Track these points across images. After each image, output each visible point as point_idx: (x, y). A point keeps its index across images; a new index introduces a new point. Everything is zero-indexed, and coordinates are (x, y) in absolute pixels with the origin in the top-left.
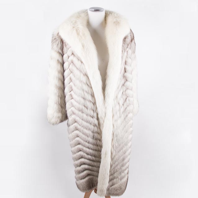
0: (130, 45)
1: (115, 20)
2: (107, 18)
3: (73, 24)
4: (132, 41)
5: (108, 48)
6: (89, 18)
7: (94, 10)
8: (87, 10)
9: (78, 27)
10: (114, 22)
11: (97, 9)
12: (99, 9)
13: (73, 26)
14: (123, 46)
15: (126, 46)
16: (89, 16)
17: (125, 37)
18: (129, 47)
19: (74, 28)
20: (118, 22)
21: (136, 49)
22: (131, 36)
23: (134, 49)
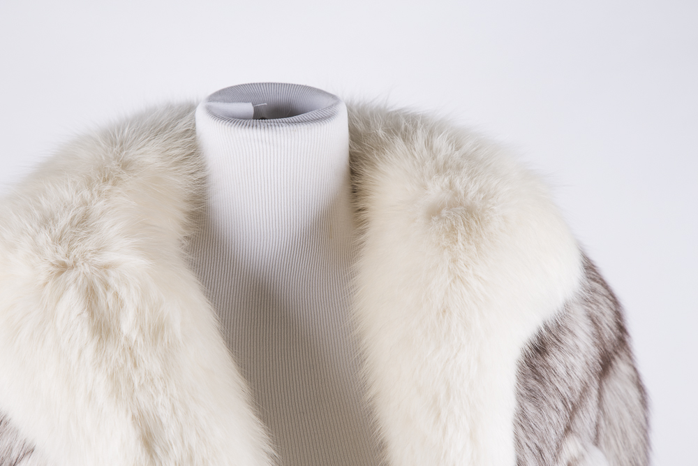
0: (592, 402)
1: (436, 190)
2: (366, 171)
3: (59, 240)
4: (605, 365)
5: (382, 447)
6: (203, 181)
7: (248, 108)
8: (190, 109)
9: (106, 267)
10: (434, 213)
11: (280, 98)
12: (299, 100)
13: (61, 257)
14: (522, 420)
15: (556, 419)
16: (202, 168)
17: (541, 339)
18: (587, 419)
19: (71, 275)
20: (470, 211)
21: (656, 437)
22: (594, 321)
23: (633, 438)
